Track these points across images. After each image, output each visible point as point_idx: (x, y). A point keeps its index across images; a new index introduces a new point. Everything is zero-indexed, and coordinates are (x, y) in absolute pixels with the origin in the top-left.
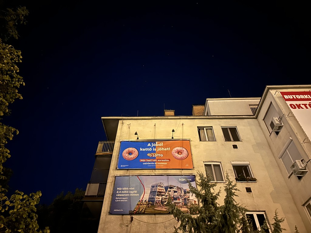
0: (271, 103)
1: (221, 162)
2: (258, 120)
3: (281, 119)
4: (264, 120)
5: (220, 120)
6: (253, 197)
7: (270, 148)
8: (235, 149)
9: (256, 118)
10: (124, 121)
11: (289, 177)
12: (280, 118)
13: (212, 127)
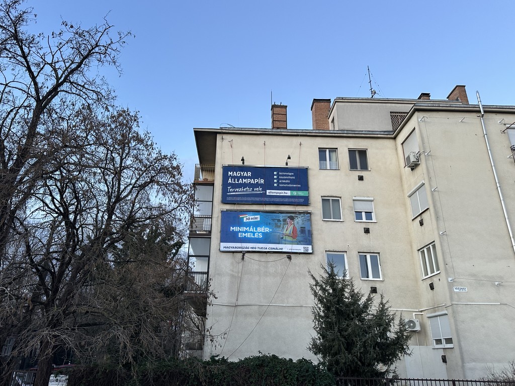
0: (414, 129)
1: (341, 197)
2: (395, 141)
3: (420, 155)
4: (402, 144)
5: (348, 139)
6: (370, 238)
7: (402, 182)
9: (395, 138)
10: (225, 136)
11: (413, 220)
12: (419, 153)
13: (337, 148)
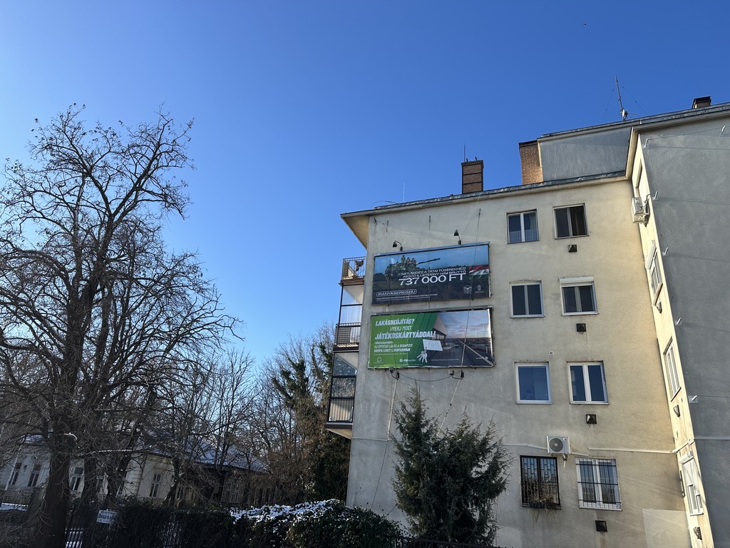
0: (641, 161)
1: (540, 281)
3: (648, 200)
4: (638, 187)
6: (587, 340)
7: (641, 247)
8: (573, 254)
9: (630, 180)
11: (655, 305)
13: (536, 210)
